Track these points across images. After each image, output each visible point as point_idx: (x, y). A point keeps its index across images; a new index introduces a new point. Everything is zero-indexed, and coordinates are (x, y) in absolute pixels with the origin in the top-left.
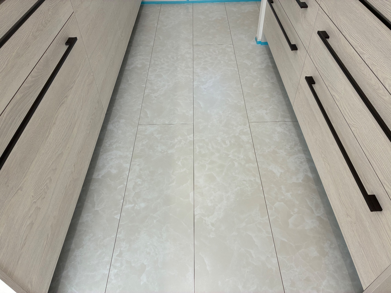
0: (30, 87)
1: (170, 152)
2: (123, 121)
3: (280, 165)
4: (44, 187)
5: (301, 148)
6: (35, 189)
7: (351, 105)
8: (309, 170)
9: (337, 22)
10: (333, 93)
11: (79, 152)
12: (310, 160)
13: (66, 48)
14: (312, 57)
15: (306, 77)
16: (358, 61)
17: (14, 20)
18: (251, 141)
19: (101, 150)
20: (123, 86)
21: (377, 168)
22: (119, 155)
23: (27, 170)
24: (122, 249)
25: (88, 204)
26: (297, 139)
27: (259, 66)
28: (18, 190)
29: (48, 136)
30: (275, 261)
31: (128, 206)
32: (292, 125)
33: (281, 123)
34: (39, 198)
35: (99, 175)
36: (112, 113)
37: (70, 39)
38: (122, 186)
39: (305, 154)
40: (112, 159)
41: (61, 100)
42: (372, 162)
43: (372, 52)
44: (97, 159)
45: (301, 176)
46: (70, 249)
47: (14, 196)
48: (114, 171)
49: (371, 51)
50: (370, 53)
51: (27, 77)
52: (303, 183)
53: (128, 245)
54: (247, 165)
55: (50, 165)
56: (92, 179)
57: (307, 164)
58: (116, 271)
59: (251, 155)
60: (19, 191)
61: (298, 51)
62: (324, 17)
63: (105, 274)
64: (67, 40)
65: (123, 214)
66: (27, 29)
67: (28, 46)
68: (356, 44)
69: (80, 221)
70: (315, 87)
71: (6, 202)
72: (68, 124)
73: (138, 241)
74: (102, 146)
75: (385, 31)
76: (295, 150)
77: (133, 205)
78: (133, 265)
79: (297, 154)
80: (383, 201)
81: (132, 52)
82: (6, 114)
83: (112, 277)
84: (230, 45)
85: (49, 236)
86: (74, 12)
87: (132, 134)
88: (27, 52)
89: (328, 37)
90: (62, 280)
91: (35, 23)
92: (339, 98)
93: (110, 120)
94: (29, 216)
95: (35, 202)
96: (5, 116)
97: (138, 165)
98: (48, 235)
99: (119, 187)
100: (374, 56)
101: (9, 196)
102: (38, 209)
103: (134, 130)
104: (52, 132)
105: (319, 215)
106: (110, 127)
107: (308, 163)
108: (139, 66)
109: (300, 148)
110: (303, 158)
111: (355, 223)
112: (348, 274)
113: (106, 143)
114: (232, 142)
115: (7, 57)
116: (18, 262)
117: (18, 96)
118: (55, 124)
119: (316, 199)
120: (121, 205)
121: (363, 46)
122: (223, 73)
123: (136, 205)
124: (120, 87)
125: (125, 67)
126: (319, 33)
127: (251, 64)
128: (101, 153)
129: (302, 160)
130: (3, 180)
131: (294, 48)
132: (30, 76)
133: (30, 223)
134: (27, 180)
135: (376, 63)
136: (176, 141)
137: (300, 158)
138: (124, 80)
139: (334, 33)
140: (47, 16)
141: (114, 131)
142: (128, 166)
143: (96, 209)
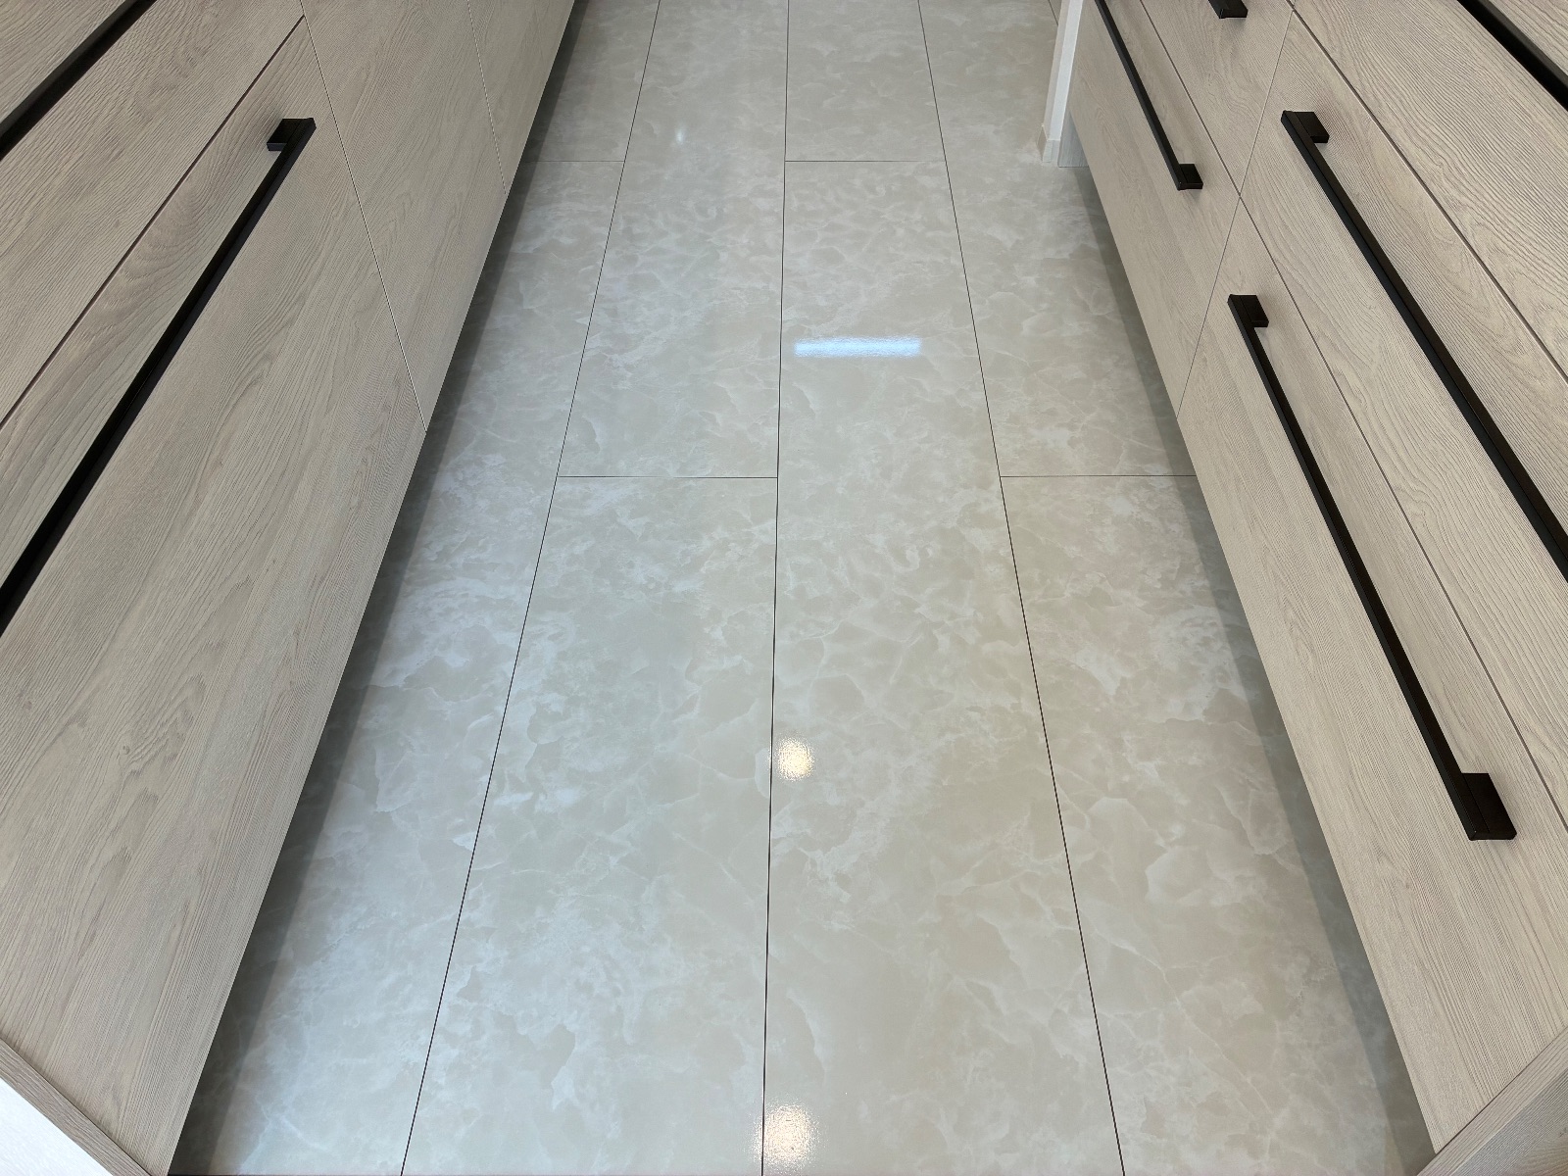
0: (121, 315)
1: (679, 587)
2: (494, 460)
3: (1119, 650)
4: (172, 715)
5: (1206, 583)
6: (138, 722)
7: (1406, 412)
8: (1235, 670)
9: (1359, 74)
10: (1338, 364)
11: (318, 578)
12: (1240, 634)
13: (269, 159)
14: (1257, 218)
15: (1231, 296)
16: (1440, 237)
17: (61, 43)
18: (1005, 551)
19: (406, 576)
20: (499, 319)
21: (1500, 666)
22: (477, 597)
23: (106, 645)
24: (480, 968)
25: (350, 790)
26: (1191, 546)
27: (1051, 252)
28: (68, 724)
29: (191, 514)
30: (1085, 1029)
31: (508, 800)
32: (1172, 489)
33: (1131, 480)
34: (153, 758)
35: (394, 672)
36: (454, 427)
37: (286, 125)
38: (486, 718)
39: (1220, 607)
40: (449, 611)
41: (247, 371)
42: (1482, 642)
43: (1496, 198)
44: (391, 612)
45: (1202, 696)
46: (274, 963)
47: (52, 744)
48: (456, 661)
49: (1493, 195)
50: (1484, 204)
51: (108, 275)
52: (1210, 724)
53: (506, 953)
54: (987, 648)
55: (199, 627)
56: (367, 687)
57: (1228, 646)
58: (455, 1053)
59: (1005, 607)
60: (74, 727)
61: (1204, 193)
62: (1309, 56)
63: (411, 1063)
64: (273, 131)
65: (488, 830)
66: (114, 82)
67: (116, 152)
68: (1431, 164)
69: (318, 854)
70: (1269, 338)
71: (19, 769)
72: (273, 468)
73: (544, 938)
74: (412, 560)
75: (1549, 117)
76: (1182, 592)
77: (529, 796)
78: (522, 1031)
79: (1192, 607)
80: (1520, 798)
81: (541, 187)
82: (21, 421)
83: (438, 1076)
84: (932, 166)
85: (192, 909)
86: (303, 16)
87: (530, 514)
88: (111, 175)
89: (1324, 137)
90: (241, 1085)
91: (147, 59)
92: (1359, 385)
93: (445, 454)
94: (112, 826)
95: (136, 774)
96: (18, 427)
97: (553, 638)
98: (186, 906)
99: (473, 724)
100: (1500, 216)
101: (33, 747)
102: (149, 799)
103: (538, 497)
104: (208, 498)
105: (1268, 851)
106: (446, 483)
107: (1231, 642)
108: (566, 241)
109: (1203, 583)
110: (1213, 625)
111: (1407, 886)
112: (1374, 1086)
113: (427, 546)
114: (930, 552)
115: (32, 193)
116: (64, 1008)
117: (73, 350)
118: (219, 463)
119: (1257, 789)
120: (479, 794)
121: (1461, 174)
122: (901, 274)
123: (542, 798)
124: (488, 327)
125: (510, 245)
126: (1289, 119)
127: (1018, 241)
128: (405, 588)
129: (1210, 634)
130: (11, 683)
131: (1188, 178)
132: (122, 270)
133: (114, 857)
134: (107, 684)
135: (1509, 243)
136: (706, 543)
137: (1201, 625)
138: (503, 298)
139: (1348, 122)
140: (194, 32)
141: (459, 498)
142: (511, 639)
143: (380, 809)
